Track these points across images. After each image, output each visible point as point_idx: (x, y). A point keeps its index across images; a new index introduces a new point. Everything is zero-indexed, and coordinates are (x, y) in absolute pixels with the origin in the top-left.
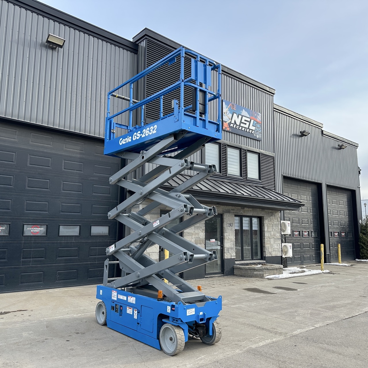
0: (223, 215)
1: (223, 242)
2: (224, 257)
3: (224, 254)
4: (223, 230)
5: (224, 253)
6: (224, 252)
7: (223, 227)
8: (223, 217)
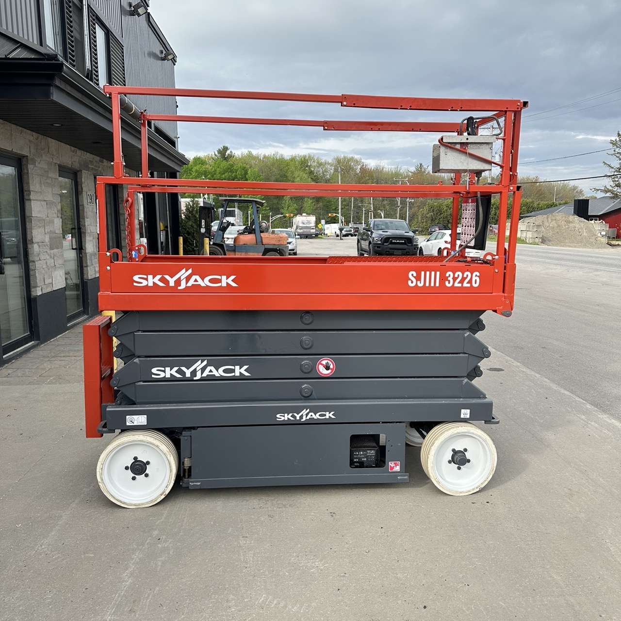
0: (78, 174)
1: (83, 240)
2: (85, 276)
3: (85, 268)
4: (81, 212)
5: (87, 266)
6: (84, 265)
7: (80, 203)
8: (79, 180)
